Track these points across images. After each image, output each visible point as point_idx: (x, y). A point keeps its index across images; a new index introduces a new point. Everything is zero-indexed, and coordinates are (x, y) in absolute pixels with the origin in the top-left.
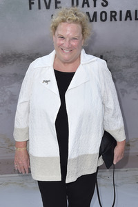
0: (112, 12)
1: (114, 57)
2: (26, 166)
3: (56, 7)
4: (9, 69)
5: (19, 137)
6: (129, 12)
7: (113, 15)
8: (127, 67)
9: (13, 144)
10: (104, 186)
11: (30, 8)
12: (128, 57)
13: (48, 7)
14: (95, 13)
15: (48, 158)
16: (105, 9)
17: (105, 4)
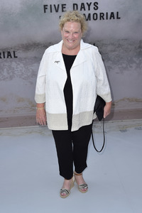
0: (101, 14)
1: (103, 44)
2: (44, 120)
3: (63, 11)
4: (31, 54)
5: (39, 100)
6: (112, 13)
7: (102, 16)
8: (112, 51)
9: (34, 105)
10: (98, 133)
12: (112, 44)
13: (57, 11)
14: (89, 14)
15: (59, 114)
16: (96, 12)
17: (96, 8)
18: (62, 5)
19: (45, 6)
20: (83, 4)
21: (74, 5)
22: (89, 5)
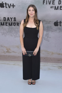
11: (43, 4)
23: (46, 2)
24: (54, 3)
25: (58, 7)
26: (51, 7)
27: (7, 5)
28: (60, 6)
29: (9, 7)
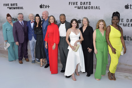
0: (92, 7)
3: (76, 5)
6: (97, 7)
7: (92, 8)
13: (74, 4)
14: (87, 7)
16: (90, 6)
17: (90, 4)
18: (76, 2)
19: (69, 2)
20: (84, 2)
21: (81, 2)
22: (87, 3)
23: (71, 3)
24: (77, 4)
25: (80, 7)
26: (75, 7)
27: (44, 6)
28: (82, 7)
29: (46, 8)
